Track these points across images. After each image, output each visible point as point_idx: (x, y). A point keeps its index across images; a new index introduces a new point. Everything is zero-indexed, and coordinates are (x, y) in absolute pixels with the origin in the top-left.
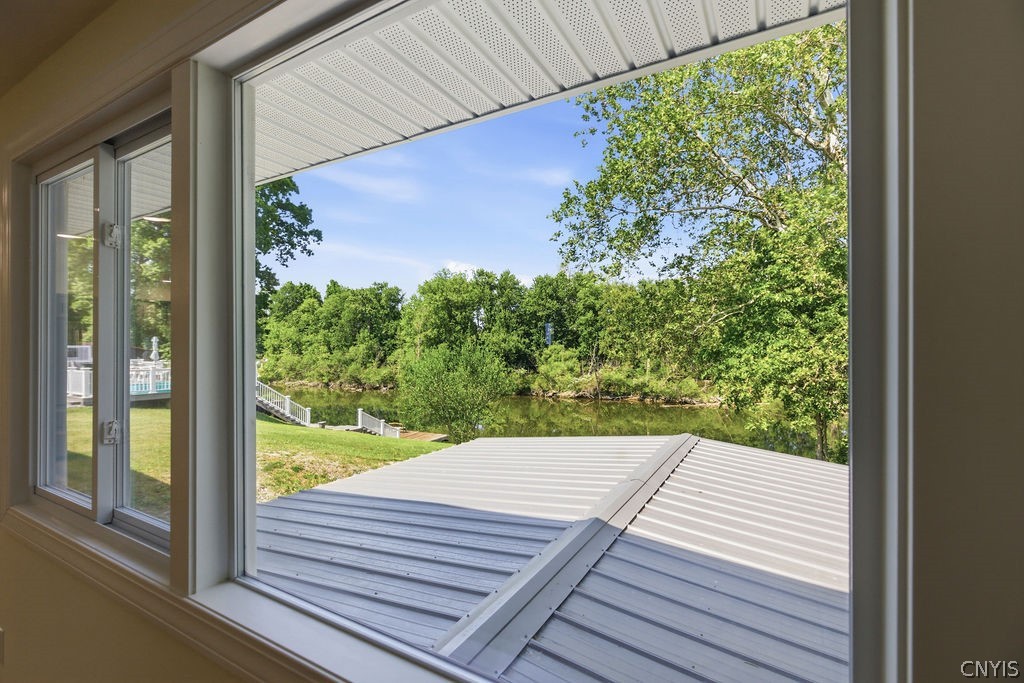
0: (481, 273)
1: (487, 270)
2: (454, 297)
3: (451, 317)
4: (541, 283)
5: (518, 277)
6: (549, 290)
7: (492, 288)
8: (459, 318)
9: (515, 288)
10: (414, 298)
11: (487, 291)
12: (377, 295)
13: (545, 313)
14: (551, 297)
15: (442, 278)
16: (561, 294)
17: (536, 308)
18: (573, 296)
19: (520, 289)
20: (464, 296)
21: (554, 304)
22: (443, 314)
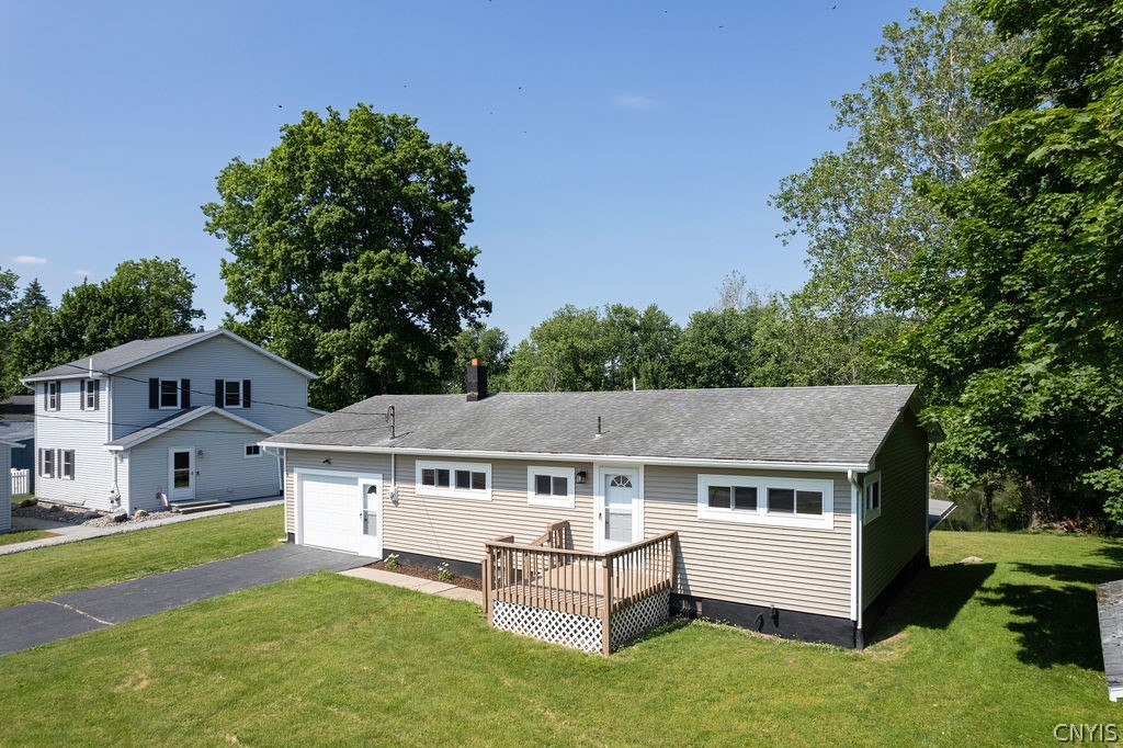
0: (618, 310)
1: (626, 305)
2: (582, 344)
3: (579, 370)
4: (704, 322)
5: (668, 313)
6: (714, 332)
7: (634, 328)
8: (588, 372)
9: (665, 329)
10: (524, 344)
11: (627, 335)
12: (472, 341)
13: (707, 364)
14: (715, 341)
15: (566, 317)
16: (728, 337)
17: (694, 357)
18: (747, 339)
19: (671, 330)
20: (596, 342)
21: (720, 352)
22: (569, 367)
